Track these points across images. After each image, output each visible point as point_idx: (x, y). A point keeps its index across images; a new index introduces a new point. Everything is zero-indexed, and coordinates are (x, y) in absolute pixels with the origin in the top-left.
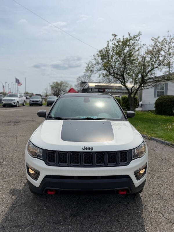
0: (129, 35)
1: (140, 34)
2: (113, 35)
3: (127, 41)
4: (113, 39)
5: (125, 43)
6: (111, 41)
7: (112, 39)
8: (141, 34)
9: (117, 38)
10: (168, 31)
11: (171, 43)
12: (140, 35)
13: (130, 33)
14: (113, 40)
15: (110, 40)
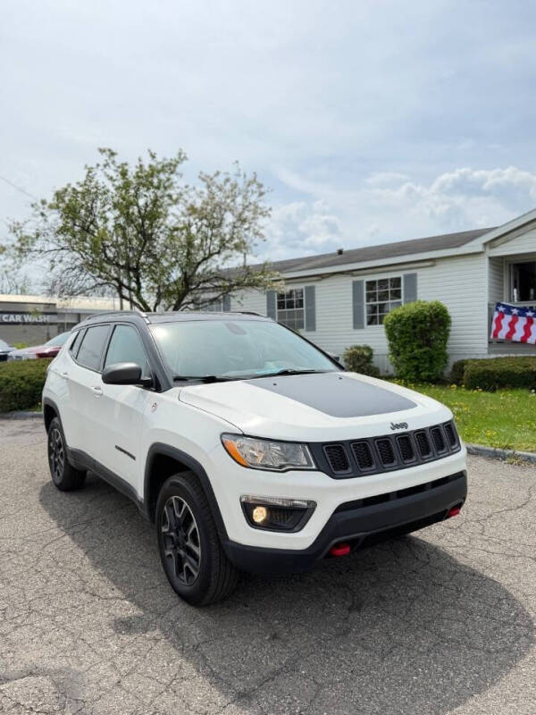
0: (153, 157)
1: (182, 156)
2: (102, 151)
3: (154, 172)
4: (105, 162)
5: (147, 178)
6: (100, 168)
7: (102, 163)
8: (185, 158)
9: (119, 160)
10: (237, 162)
11: (250, 194)
12: (182, 160)
13: (153, 151)
14: (105, 166)
15: (98, 165)
